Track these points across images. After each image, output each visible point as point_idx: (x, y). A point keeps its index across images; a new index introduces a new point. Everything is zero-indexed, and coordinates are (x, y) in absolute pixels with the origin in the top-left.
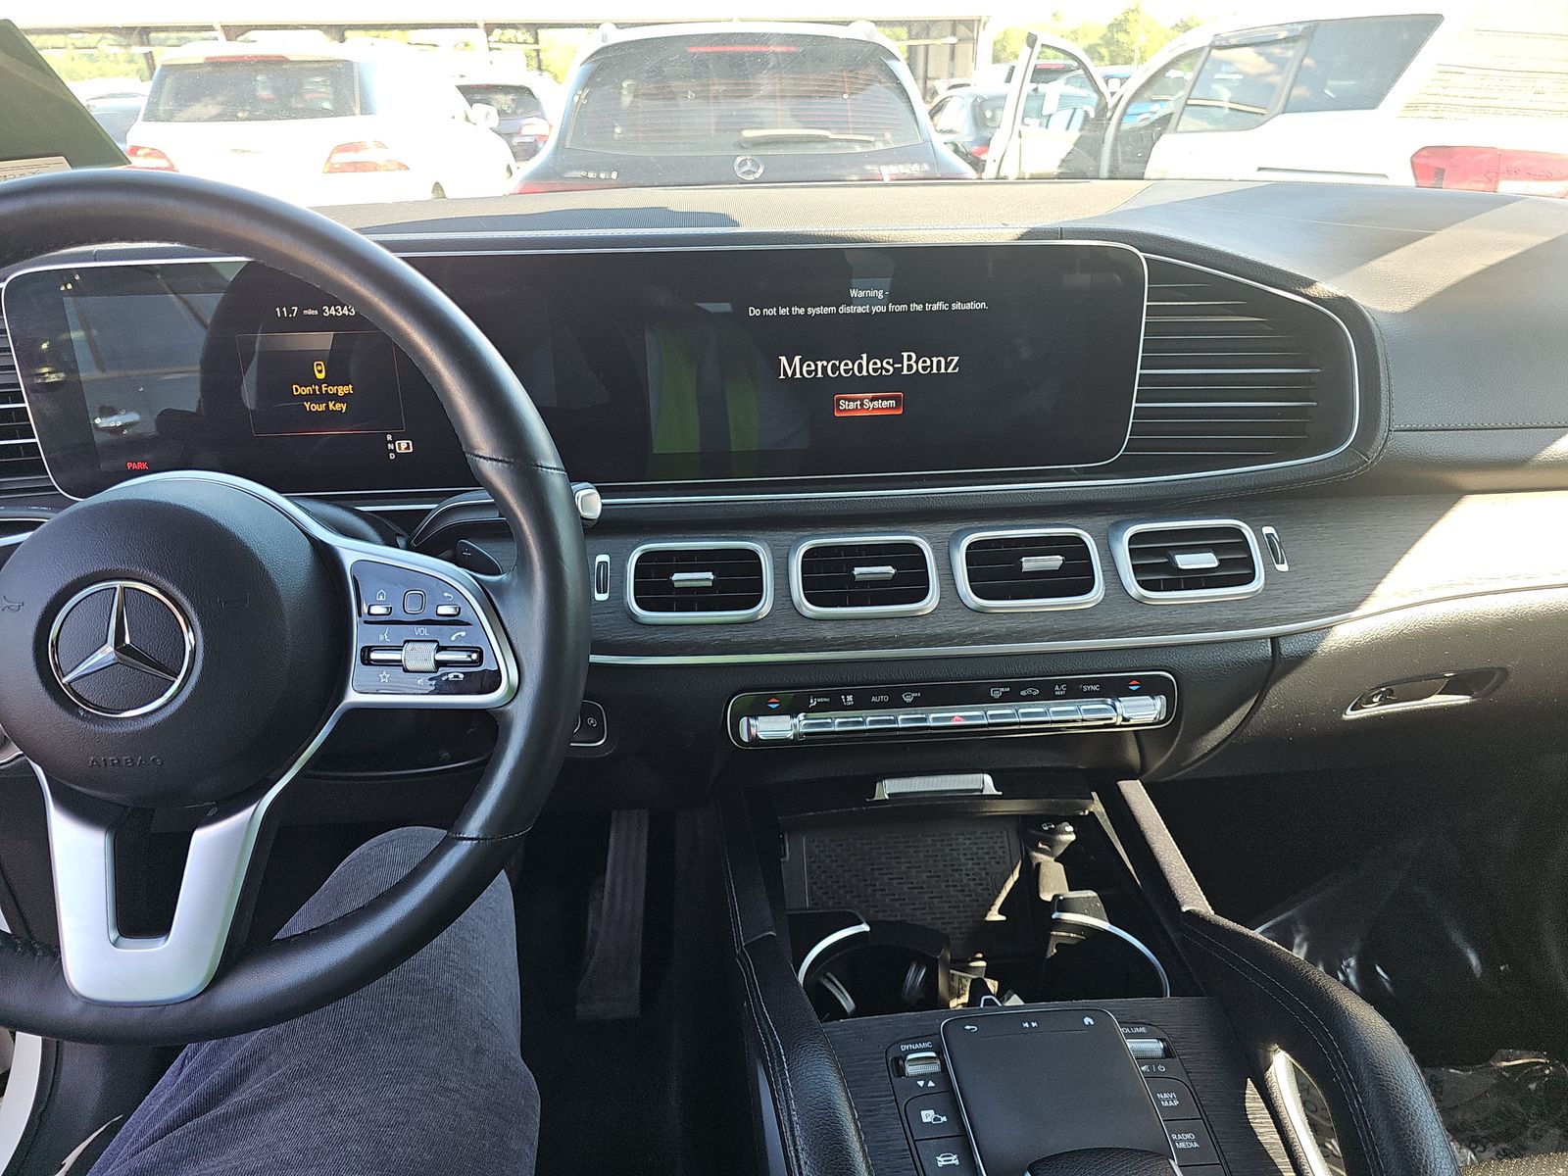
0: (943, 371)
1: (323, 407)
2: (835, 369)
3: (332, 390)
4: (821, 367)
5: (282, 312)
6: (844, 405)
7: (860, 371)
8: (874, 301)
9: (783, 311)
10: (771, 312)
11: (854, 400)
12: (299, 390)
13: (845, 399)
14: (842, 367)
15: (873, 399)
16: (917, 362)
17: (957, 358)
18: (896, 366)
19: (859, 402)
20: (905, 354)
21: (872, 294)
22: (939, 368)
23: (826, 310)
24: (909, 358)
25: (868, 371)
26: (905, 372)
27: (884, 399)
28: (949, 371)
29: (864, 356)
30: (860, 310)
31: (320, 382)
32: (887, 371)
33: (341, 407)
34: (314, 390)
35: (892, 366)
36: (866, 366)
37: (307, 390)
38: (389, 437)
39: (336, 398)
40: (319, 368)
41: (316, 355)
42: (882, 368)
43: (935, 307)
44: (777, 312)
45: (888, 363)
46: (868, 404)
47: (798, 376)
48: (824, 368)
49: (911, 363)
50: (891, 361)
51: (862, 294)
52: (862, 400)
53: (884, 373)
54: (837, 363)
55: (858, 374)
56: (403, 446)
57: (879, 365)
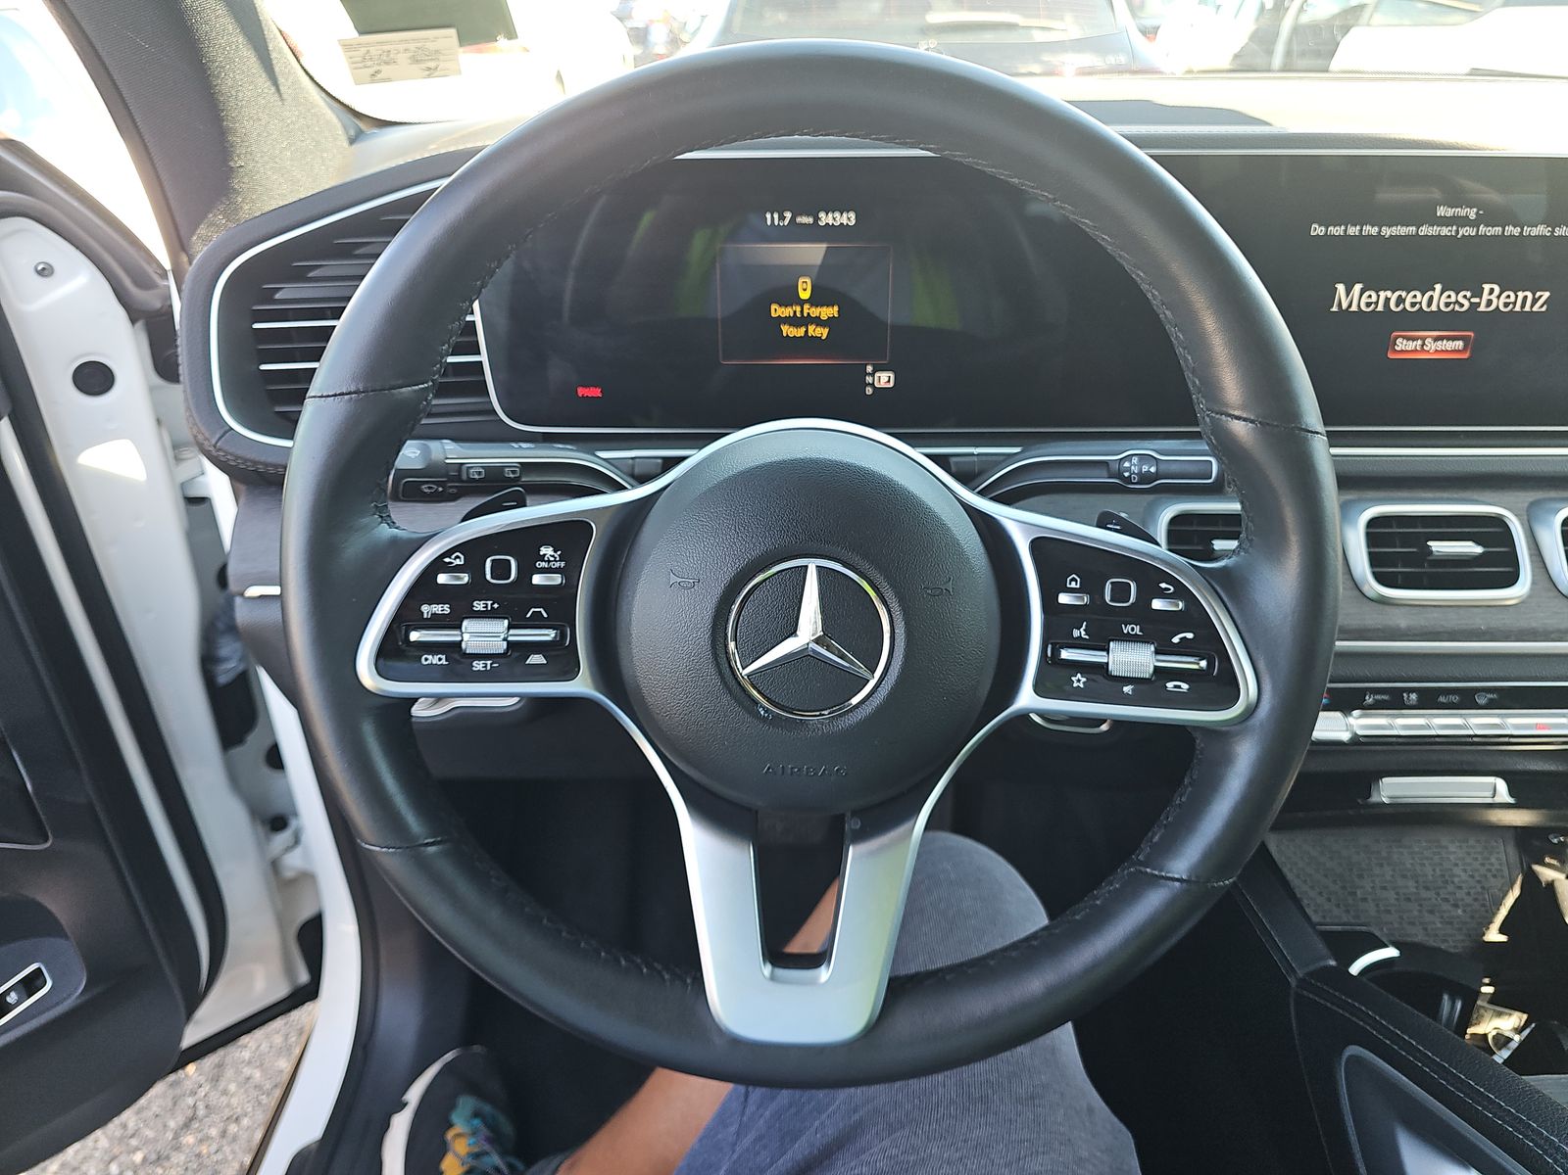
0: (1527, 308)
1: (801, 332)
2: (1400, 300)
3: (815, 312)
4: (1384, 298)
5: (773, 218)
6: (1401, 344)
7: (1430, 304)
8: (1463, 221)
9: (1353, 231)
10: (1337, 231)
11: (1414, 339)
12: (777, 311)
13: (1404, 337)
14: (1409, 300)
15: (1436, 339)
16: (1499, 297)
17: (1547, 294)
18: (1473, 300)
19: (1420, 342)
20: (1487, 287)
21: (1462, 212)
22: (1523, 305)
23: (1402, 231)
24: (1492, 291)
25: (1438, 306)
26: (1482, 308)
27: (1449, 338)
28: (1534, 309)
29: (1438, 287)
30: (1445, 231)
31: (802, 303)
32: (1462, 305)
33: (822, 332)
34: (795, 312)
35: (1469, 300)
36: (1439, 298)
37: (787, 312)
38: (869, 369)
39: (818, 321)
40: (805, 286)
41: (803, 270)
42: (1457, 302)
43: (1535, 232)
44: (1345, 231)
45: (1465, 296)
46: (1430, 345)
47: (1354, 308)
48: (1388, 300)
49: (1493, 297)
50: (1468, 294)
51: (1450, 212)
52: (1423, 339)
53: (1457, 308)
54: (1404, 294)
55: (1425, 309)
56: (884, 379)
57: (1453, 299)
